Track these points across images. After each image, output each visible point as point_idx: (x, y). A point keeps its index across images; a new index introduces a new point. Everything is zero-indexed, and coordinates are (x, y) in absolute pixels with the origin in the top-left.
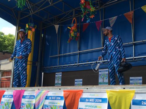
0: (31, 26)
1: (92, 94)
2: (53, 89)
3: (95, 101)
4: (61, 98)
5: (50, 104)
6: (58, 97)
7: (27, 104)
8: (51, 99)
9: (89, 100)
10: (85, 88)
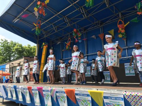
3: (83, 95)
6: (63, 92)
8: (59, 93)
9: (80, 95)
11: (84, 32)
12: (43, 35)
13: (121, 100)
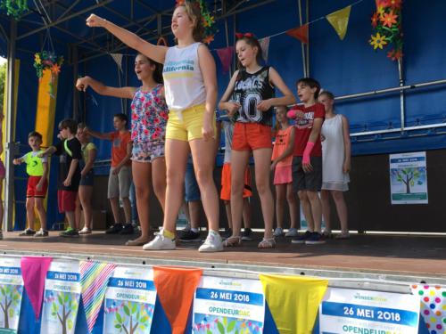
0: (48, 59)
1: (225, 280)
2: (125, 261)
3: (233, 298)
4: (149, 285)
5: (121, 298)
6: (139, 281)
7: (60, 294)
8: (124, 286)
9: (219, 295)
10: (206, 266)
11: (229, 13)
12: (37, 16)
13: (395, 322)
